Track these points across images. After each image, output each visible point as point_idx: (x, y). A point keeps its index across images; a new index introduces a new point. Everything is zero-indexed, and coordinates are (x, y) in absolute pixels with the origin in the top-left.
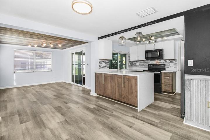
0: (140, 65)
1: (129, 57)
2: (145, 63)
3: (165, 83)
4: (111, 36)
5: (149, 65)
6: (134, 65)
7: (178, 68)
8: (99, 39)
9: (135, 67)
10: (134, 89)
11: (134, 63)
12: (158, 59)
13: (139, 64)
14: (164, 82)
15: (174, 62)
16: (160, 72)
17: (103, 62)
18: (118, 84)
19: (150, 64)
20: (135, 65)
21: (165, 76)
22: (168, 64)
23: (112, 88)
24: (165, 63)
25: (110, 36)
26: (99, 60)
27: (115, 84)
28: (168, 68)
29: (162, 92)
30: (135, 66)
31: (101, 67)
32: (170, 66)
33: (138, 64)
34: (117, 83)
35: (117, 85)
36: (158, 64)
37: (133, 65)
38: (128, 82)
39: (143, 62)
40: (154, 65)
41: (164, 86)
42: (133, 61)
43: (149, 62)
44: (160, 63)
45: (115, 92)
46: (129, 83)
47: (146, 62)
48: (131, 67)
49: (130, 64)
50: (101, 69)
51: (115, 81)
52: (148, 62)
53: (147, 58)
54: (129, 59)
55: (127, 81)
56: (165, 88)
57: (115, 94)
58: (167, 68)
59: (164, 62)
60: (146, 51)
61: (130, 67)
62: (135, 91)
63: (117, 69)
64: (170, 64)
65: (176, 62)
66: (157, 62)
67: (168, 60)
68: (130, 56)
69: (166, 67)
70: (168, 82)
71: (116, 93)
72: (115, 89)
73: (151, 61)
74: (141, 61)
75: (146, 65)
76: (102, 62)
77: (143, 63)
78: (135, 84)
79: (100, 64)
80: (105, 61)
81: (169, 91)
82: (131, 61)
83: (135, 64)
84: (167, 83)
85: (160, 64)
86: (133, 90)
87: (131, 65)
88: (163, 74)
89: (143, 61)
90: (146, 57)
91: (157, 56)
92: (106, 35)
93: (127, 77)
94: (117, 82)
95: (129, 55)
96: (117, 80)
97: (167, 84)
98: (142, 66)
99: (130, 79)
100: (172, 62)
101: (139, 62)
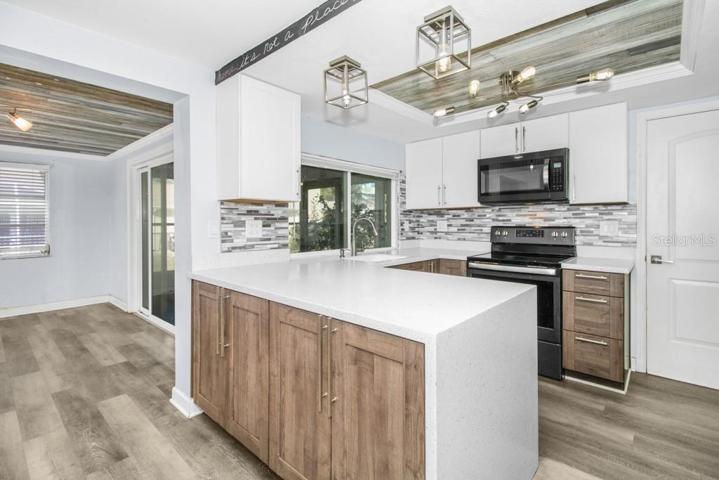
0: (455, 229)
1: (403, 189)
2: (477, 222)
3: (584, 329)
4: (275, 49)
5: (494, 228)
6: (427, 229)
7: (641, 245)
8: (217, 83)
9: (429, 238)
10: (399, 441)
11: (424, 219)
12: (537, 202)
13: (449, 225)
14: (577, 321)
15: (623, 215)
16: (552, 272)
17: (249, 213)
18: (297, 373)
19: (500, 224)
20: (432, 229)
21: (582, 293)
22: (587, 227)
24: (574, 222)
25: (268, 54)
26: (222, 202)
27: (283, 371)
28: (591, 244)
29: (565, 371)
30: (432, 232)
31: (238, 242)
32: (601, 237)
33: (442, 225)
34: (289, 366)
36: (538, 223)
37: (421, 230)
38: (359, 373)
39: (466, 215)
40: (521, 230)
41: (579, 346)
42: (422, 211)
43: (493, 215)
44: (546, 219)
45: (282, 425)
46: (360, 385)
47: (481, 216)
48: (413, 238)
49: (407, 226)
50: (236, 254)
52: (491, 217)
53: (485, 198)
54: (404, 203)
55: (353, 368)
56: (582, 353)
57: (282, 437)
58: (585, 244)
59: (569, 214)
60: (479, 161)
61: (408, 238)
62: (407, 465)
63: (337, 252)
64: (598, 227)
65: (632, 218)
66: (534, 216)
67: (586, 208)
68: (407, 186)
69: (579, 240)
70: (597, 325)
71: (286, 431)
72: (283, 402)
73: (504, 212)
74: (459, 212)
75: (481, 232)
76: (243, 218)
77: (467, 220)
78: (407, 399)
79: (229, 228)
80: (263, 209)
81: (605, 375)
82: (411, 211)
83: (432, 223)
84: (594, 330)
85: (547, 224)
86: (392, 446)
87: (412, 229)
88: (568, 282)
89: (468, 209)
90: (483, 191)
91: (537, 186)
92: (250, 53)
94: (289, 355)
95: (404, 182)
96: (290, 343)
97: (593, 336)
98: (462, 235)
99: (372, 353)
100: (611, 214)
101: (450, 216)
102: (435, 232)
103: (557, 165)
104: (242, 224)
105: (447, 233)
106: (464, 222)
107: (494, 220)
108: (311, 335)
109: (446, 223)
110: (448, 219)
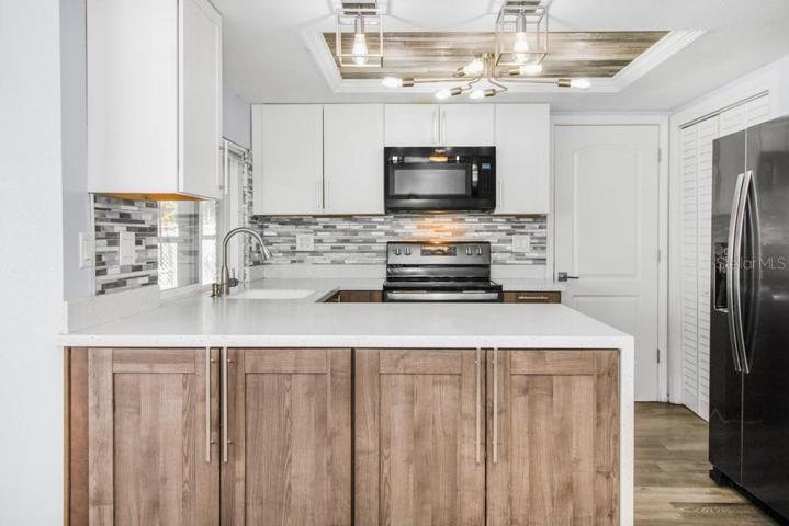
0: (328, 247)
2: (362, 236)
5: (389, 245)
6: (278, 246)
7: (549, 262)
9: (282, 262)
10: (587, 453)
13: (320, 241)
15: (534, 228)
16: (495, 296)
17: (122, 217)
18: (417, 435)
20: (287, 247)
22: (501, 241)
23: (335, 484)
24: (486, 236)
27: (383, 440)
28: (504, 263)
30: (287, 253)
31: (113, 273)
32: (514, 254)
33: (305, 241)
34: (399, 429)
35: (399, 451)
39: (346, 225)
42: (269, 219)
43: (388, 227)
44: (456, 233)
46: (532, 415)
48: (259, 263)
51: (378, 412)
52: (384, 228)
53: (395, 205)
54: (252, 204)
59: (480, 226)
60: (388, 149)
61: (255, 264)
62: (598, 472)
64: (510, 242)
65: (542, 232)
68: (257, 176)
74: (334, 221)
75: (369, 251)
76: (117, 227)
77: (347, 232)
79: (103, 246)
80: (135, 211)
82: (259, 218)
83: (288, 238)
86: (578, 461)
87: (257, 248)
90: (396, 192)
91: (463, 190)
93: (523, 365)
94: (398, 417)
96: (401, 397)
98: (338, 256)
99: (551, 375)
100: (523, 227)
101: (320, 227)
102: (293, 251)
103: (486, 166)
104: (112, 239)
105: (314, 253)
106: (342, 236)
107: (387, 233)
108: (448, 377)
109: (312, 237)
110: (316, 231)
